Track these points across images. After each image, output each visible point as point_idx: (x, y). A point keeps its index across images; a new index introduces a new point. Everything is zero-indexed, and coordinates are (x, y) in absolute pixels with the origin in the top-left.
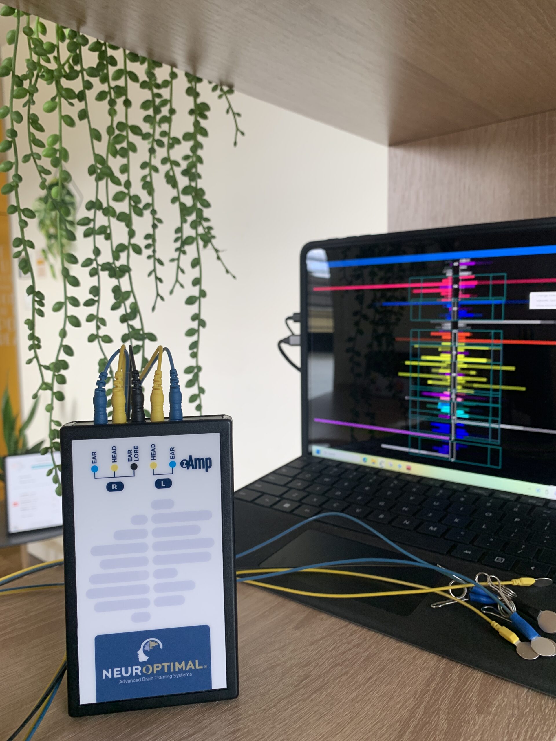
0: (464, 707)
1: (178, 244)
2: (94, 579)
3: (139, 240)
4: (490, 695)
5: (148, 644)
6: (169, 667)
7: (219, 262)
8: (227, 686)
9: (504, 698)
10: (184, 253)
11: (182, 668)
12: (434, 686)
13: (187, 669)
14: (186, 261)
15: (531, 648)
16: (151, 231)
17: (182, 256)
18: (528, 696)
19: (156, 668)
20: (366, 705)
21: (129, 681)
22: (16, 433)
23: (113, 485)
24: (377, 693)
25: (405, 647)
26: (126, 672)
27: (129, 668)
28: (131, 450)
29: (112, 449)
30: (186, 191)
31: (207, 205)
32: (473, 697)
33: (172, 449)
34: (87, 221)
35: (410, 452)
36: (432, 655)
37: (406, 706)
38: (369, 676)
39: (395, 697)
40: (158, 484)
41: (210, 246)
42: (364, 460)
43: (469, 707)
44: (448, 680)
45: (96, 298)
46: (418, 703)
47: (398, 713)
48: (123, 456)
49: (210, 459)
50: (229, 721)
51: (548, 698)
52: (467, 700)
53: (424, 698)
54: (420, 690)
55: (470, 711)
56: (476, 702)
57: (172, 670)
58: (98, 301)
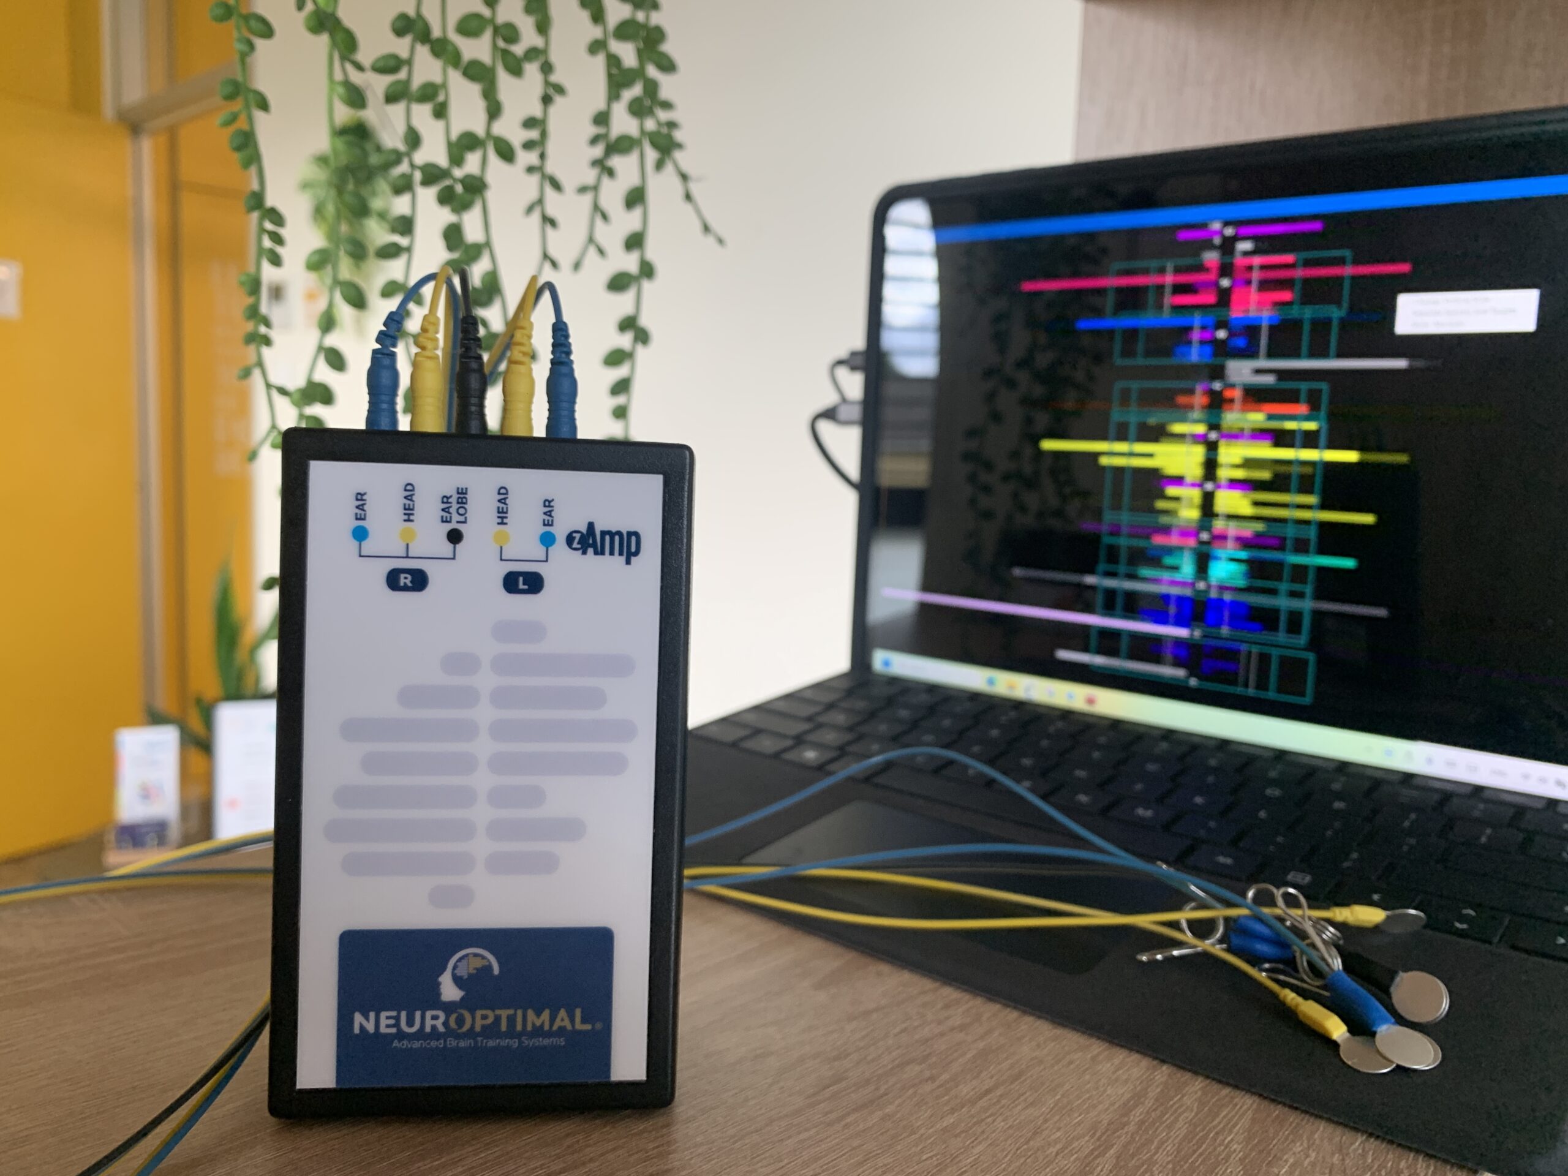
0: (1213, 1160)
1: (598, 151)
2: (346, 796)
3: (509, 128)
4: (1274, 1142)
5: (464, 962)
6: (511, 1020)
7: (688, 207)
8: (648, 1076)
9: (1309, 1148)
10: (610, 172)
11: (543, 1024)
12: (1140, 1115)
13: (555, 1028)
14: (613, 194)
15: (1378, 1052)
16: (537, 111)
17: (606, 181)
18: (1367, 1149)
19: (481, 1019)
20: (975, 1143)
21: (416, 1045)
22: (241, 655)
23: (402, 576)
24: (1003, 1121)
25: (1071, 1039)
26: (410, 1022)
27: (418, 1014)
28: (451, 497)
29: (406, 490)
30: (625, 31)
31: (668, 66)
32: (1234, 1142)
33: (548, 503)
34: (392, 63)
35: (1091, 665)
36: (1136, 1056)
37: (1071, 1150)
38: (986, 1087)
39: (1046, 1132)
40: (511, 583)
41: (669, 168)
42: (991, 682)
43: (1224, 1161)
44: (1172, 1106)
45: (403, 241)
46: (1100, 1146)
47: (1053, 1162)
48: (428, 508)
49: (637, 534)
50: (647, 1153)
51: (1414, 1156)
52: (1218, 1149)
53: (1115, 1138)
54: (1105, 1122)
55: (1226, 1170)
56: (1242, 1153)
57: (519, 1027)
58: (409, 249)
